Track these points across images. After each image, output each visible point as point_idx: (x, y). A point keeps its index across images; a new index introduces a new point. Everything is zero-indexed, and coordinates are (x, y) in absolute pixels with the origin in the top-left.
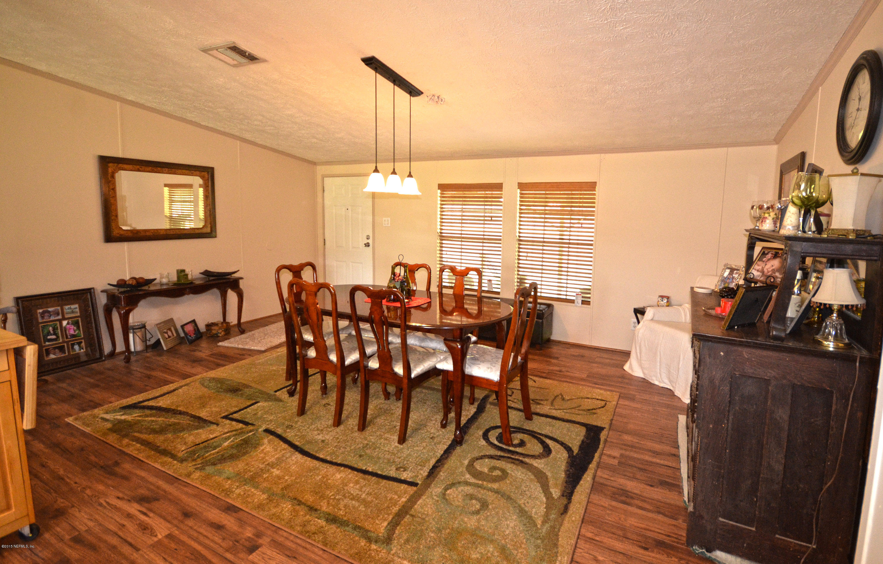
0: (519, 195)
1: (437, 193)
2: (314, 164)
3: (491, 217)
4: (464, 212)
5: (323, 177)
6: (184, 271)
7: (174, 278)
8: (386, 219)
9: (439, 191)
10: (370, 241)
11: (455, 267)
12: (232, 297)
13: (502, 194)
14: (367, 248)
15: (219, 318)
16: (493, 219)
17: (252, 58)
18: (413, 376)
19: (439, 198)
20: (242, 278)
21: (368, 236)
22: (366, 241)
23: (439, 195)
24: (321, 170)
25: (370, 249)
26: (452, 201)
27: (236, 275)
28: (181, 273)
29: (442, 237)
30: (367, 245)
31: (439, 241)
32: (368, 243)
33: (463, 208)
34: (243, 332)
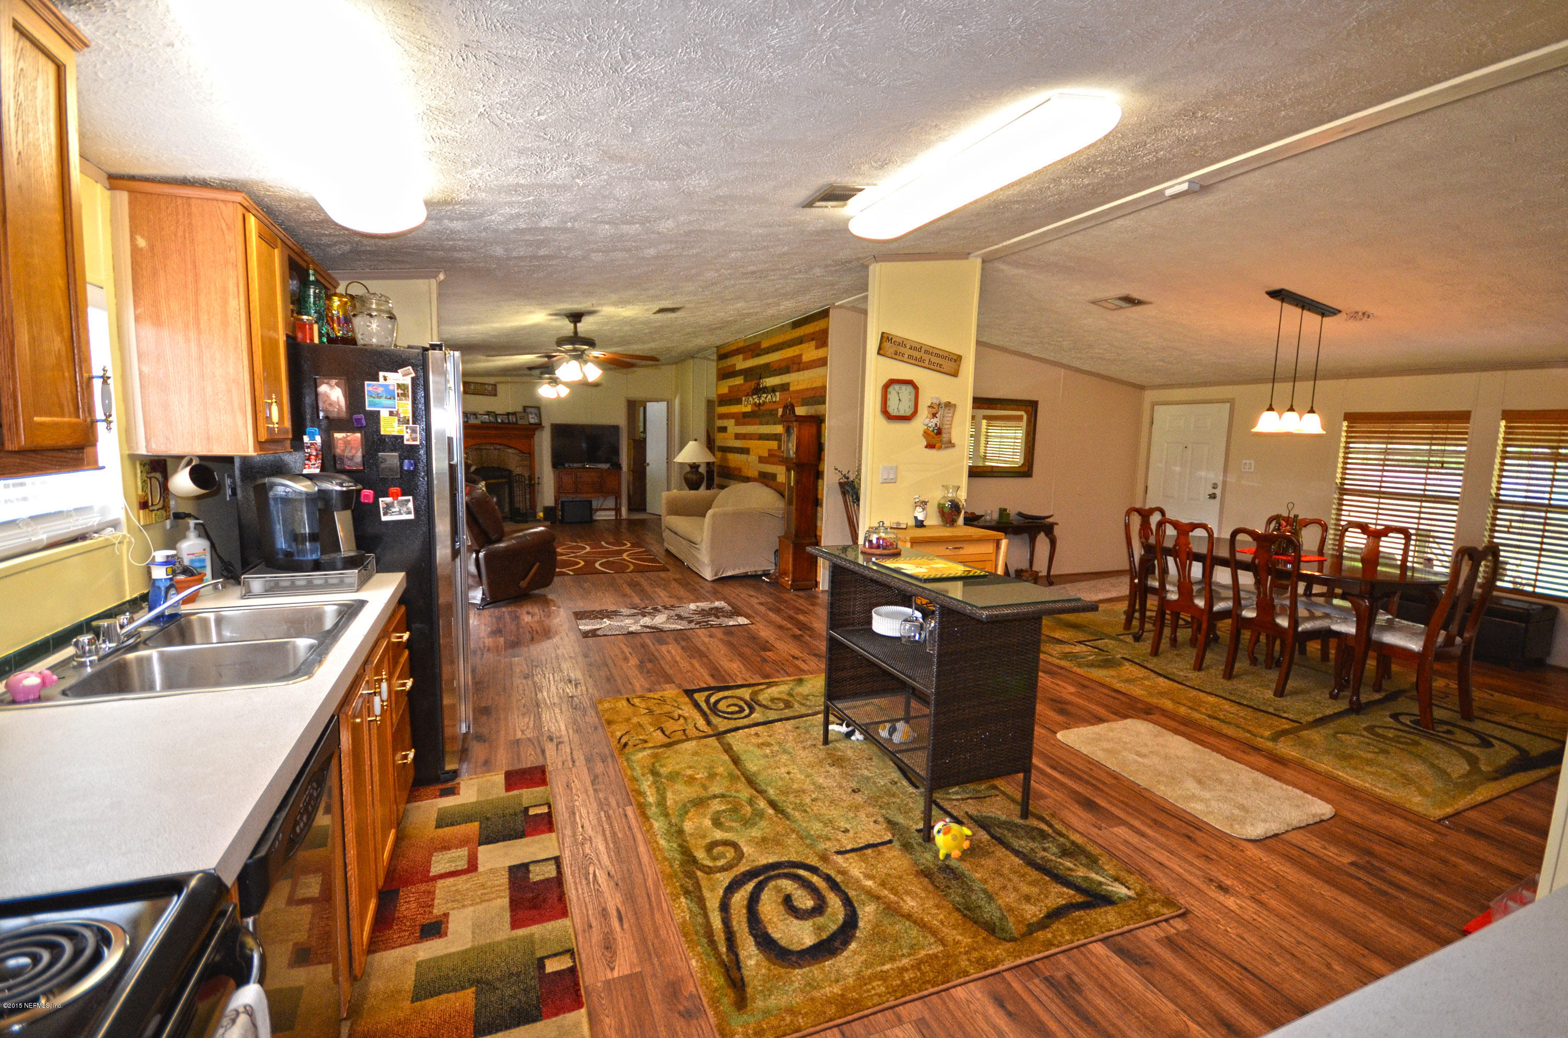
0: (1502, 429)
1: (1342, 425)
2: (1142, 388)
3: (1443, 463)
4: (1389, 454)
5: (1154, 404)
6: (1005, 510)
7: (996, 516)
8: (1248, 462)
9: (1345, 424)
10: (1218, 492)
11: (1367, 524)
12: (1042, 543)
13: (1467, 428)
14: (1212, 501)
15: (1025, 565)
16: (1445, 465)
17: (1139, 303)
18: (1300, 629)
19: (1344, 434)
20: (1057, 524)
21: (1215, 484)
22: (1212, 491)
23: (1345, 428)
24: (1150, 396)
25: (1217, 501)
26: (1368, 437)
27: (1051, 520)
28: (1003, 512)
29: (1343, 491)
30: (1213, 496)
31: (1336, 496)
32: (1214, 494)
33: (1387, 449)
34: (1051, 584)
